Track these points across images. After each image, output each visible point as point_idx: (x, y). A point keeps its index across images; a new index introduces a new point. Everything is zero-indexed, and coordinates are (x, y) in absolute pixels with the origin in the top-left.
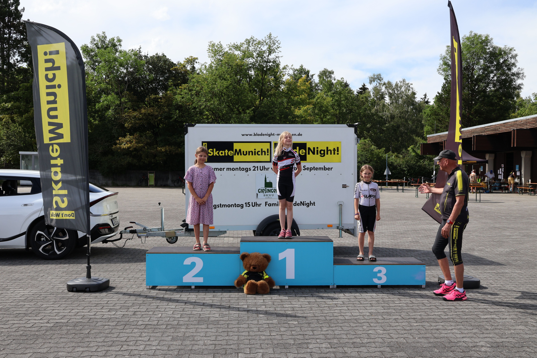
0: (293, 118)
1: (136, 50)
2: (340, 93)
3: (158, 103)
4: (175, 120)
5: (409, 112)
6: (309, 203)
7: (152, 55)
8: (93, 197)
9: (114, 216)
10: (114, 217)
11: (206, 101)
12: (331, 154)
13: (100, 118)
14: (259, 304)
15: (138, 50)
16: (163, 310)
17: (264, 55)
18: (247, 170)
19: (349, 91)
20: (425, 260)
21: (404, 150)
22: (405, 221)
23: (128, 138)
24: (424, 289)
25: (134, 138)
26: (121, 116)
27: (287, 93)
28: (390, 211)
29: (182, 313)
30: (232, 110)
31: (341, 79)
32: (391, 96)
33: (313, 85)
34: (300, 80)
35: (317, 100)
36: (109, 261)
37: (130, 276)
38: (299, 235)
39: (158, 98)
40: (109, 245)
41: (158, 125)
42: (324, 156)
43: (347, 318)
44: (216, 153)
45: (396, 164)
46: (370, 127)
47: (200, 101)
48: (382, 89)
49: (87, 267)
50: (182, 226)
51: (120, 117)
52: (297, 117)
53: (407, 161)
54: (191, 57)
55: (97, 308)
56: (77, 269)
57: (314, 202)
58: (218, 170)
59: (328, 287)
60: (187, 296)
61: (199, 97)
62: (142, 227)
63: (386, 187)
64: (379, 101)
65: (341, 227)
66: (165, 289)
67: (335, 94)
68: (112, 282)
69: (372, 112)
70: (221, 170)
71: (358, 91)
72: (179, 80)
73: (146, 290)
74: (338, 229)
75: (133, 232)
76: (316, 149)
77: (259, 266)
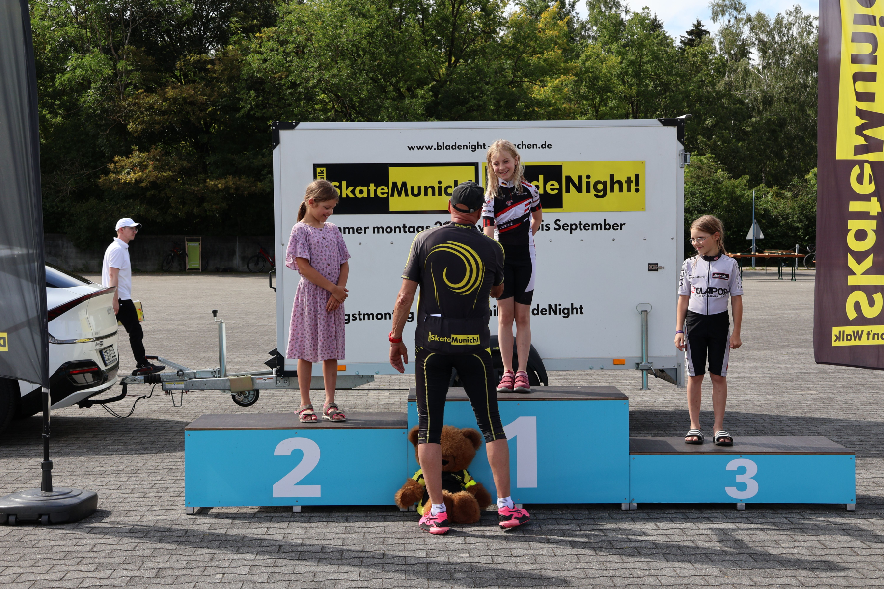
0: (527, 107)
2: (641, 46)
3: (206, 75)
4: (248, 115)
5: (808, 87)
6: (568, 309)
8: (55, 298)
9: (107, 342)
10: (105, 345)
11: (319, 68)
12: (621, 190)
13: (68, 109)
14: (453, 547)
16: (226, 564)
19: (661, 40)
20: (851, 443)
21: (796, 180)
22: (799, 350)
23: (136, 157)
24: (853, 513)
25: (150, 158)
26: (118, 105)
27: (514, 47)
28: (761, 325)
29: (270, 570)
30: (383, 90)
31: (644, 9)
32: (764, 48)
33: (576, 26)
34: (544, 15)
35: (584, 64)
36: (96, 450)
37: (147, 484)
38: (546, 384)
39: (207, 62)
40: (96, 411)
41: (208, 126)
42: (604, 195)
43: (664, 581)
44: (346, 192)
45: (775, 213)
46: (714, 126)
47: (305, 68)
48: (742, 33)
49: (43, 465)
50: (270, 364)
51: (114, 106)
52: (537, 103)
53: (804, 206)
55: (67, 562)
56: (17, 471)
57: (581, 306)
58: (353, 233)
59: (618, 506)
60: (283, 531)
61: (303, 58)
62: (176, 367)
63: (751, 268)
64: (736, 61)
65: (645, 365)
66: (231, 514)
67: (627, 48)
68: (104, 500)
69: (717, 89)
70: (359, 231)
71: (683, 39)
72: (254, 19)
73: (184, 517)
74: (638, 368)
75: (153, 380)
76: (585, 180)
77: (454, 458)
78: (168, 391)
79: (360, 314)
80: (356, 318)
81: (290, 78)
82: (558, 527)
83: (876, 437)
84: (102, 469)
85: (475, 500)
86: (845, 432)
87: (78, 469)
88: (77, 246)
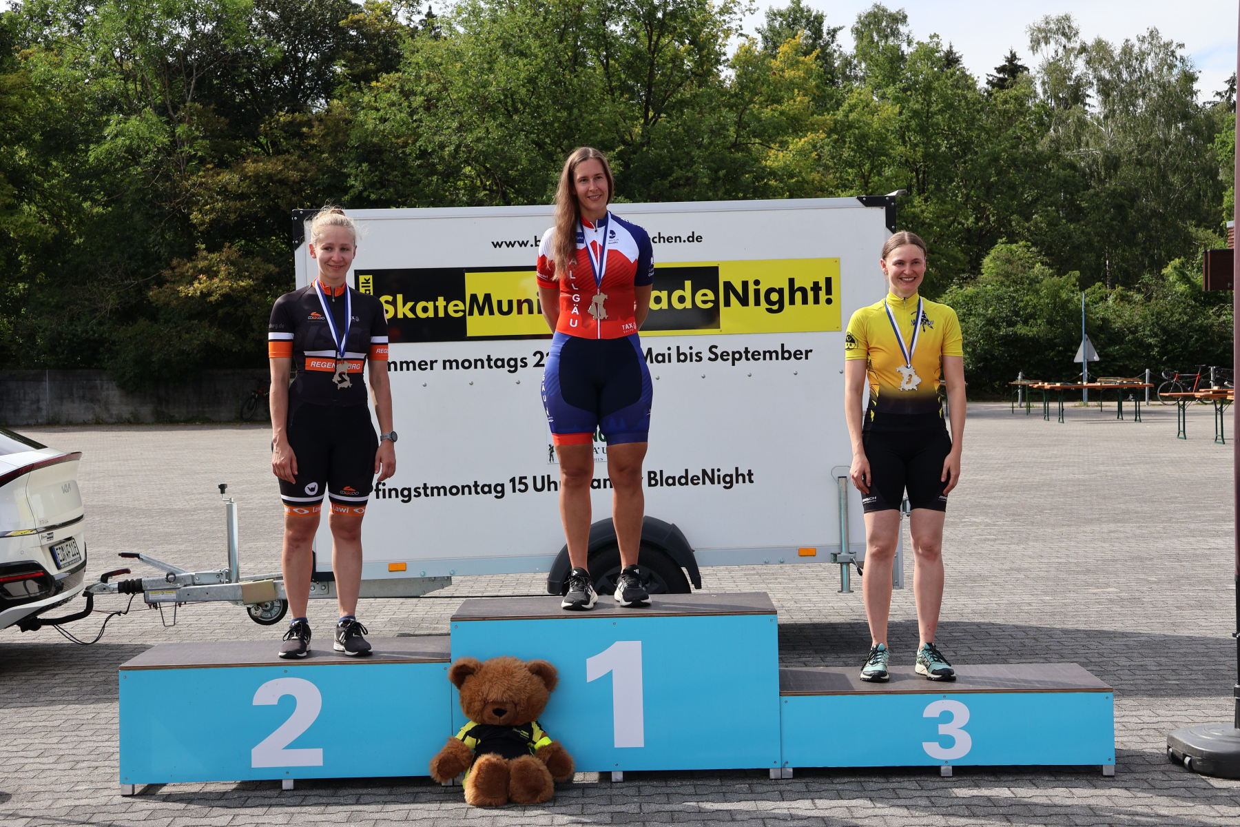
0: (759, 178)
2: (928, 89)
3: (301, 142)
5: (1170, 143)
6: (731, 476)
10: (60, 537)
11: (461, 128)
12: (805, 301)
18: (514, 365)
19: (958, 81)
20: (1143, 667)
21: (1146, 277)
22: (1112, 526)
23: (203, 259)
25: (221, 261)
27: (736, 95)
28: (1070, 489)
31: (931, 37)
32: (1106, 89)
33: (836, 63)
34: (783, 48)
38: (698, 586)
39: (302, 124)
40: (46, 635)
42: (781, 309)
44: (404, 310)
45: (1118, 324)
46: (1035, 201)
47: (439, 129)
48: (1073, 68)
51: (172, 189)
52: (772, 174)
53: (1158, 313)
57: (750, 471)
58: (414, 369)
59: (763, 773)
60: (256, 820)
61: (435, 115)
62: (163, 568)
63: (1082, 403)
64: (1065, 108)
65: (844, 557)
66: (189, 793)
67: (909, 93)
68: (10, 776)
69: (1039, 148)
70: (423, 367)
71: (991, 78)
72: (368, 62)
73: (119, 799)
74: (835, 560)
75: (131, 588)
76: (752, 287)
77: (516, 705)
78: (154, 605)
79: (425, 487)
80: (419, 494)
81: (418, 144)
82: (667, 807)
83: (1183, 659)
84: (29, 724)
86: (1140, 651)
88: (122, 386)
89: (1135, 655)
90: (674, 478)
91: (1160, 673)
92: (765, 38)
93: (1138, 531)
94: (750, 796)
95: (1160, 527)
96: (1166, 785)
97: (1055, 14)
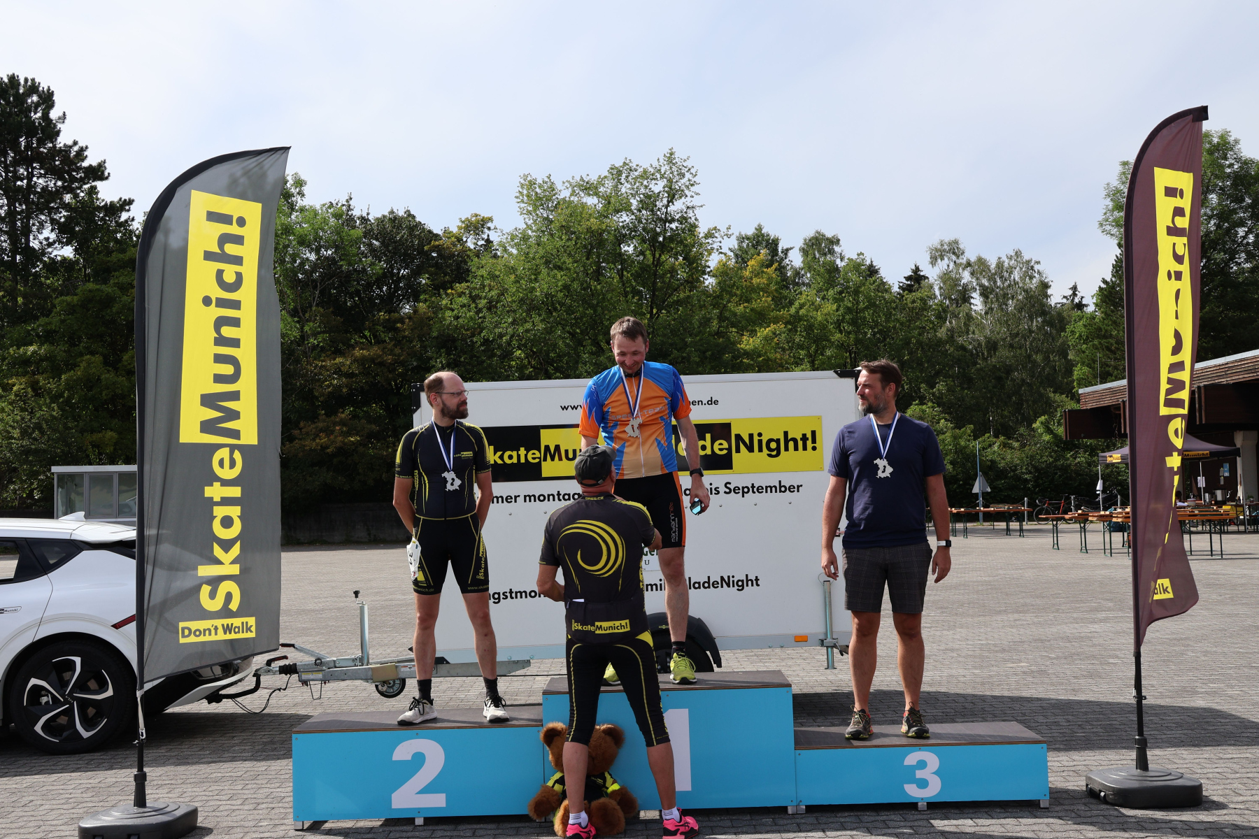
0: (735, 358)
1: (340, 205)
2: (857, 292)
5: (1033, 332)
6: (742, 581)
7: (379, 216)
11: (513, 323)
12: (796, 449)
15: (343, 205)
17: (657, 203)
19: (879, 286)
21: (1023, 430)
22: (1016, 616)
24: (1045, 812)
27: (718, 297)
28: (980, 588)
31: (858, 255)
32: (985, 293)
33: (789, 273)
34: (753, 263)
35: (798, 312)
39: (396, 321)
41: (399, 387)
42: (778, 454)
44: (494, 458)
45: (1002, 465)
47: (497, 325)
48: (962, 278)
49: (136, 777)
52: (745, 354)
53: (1031, 456)
54: (476, 215)
57: (757, 577)
58: (503, 502)
59: (783, 810)
62: (312, 655)
63: (979, 523)
64: (957, 307)
65: (829, 642)
66: (344, 829)
67: (843, 295)
69: (939, 335)
70: (509, 501)
71: (901, 285)
72: (445, 275)
73: (293, 833)
74: (822, 645)
75: (289, 670)
76: (756, 438)
78: (305, 683)
79: (511, 592)
80: (507, 597)
81: (482, 335)
83: (1085, 717)
84: (219, 775)
85: (618, 807)
86: (1052, 711)
87: (193, 776)
89: (1049, 714)
90: (699, 583)
91: (1070, 727)
92: (736, 256)
93: (1036, 620)
94: (774, 828)
95: (1051, 616)
96: (1089, 814)
97: (948, 238)
